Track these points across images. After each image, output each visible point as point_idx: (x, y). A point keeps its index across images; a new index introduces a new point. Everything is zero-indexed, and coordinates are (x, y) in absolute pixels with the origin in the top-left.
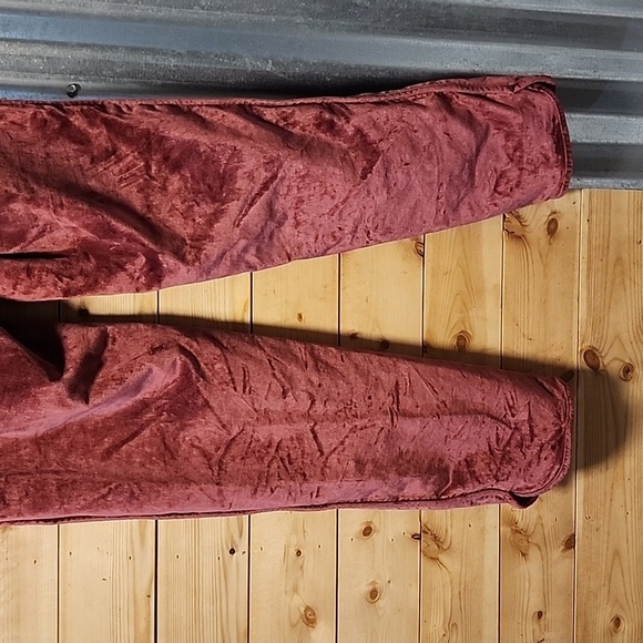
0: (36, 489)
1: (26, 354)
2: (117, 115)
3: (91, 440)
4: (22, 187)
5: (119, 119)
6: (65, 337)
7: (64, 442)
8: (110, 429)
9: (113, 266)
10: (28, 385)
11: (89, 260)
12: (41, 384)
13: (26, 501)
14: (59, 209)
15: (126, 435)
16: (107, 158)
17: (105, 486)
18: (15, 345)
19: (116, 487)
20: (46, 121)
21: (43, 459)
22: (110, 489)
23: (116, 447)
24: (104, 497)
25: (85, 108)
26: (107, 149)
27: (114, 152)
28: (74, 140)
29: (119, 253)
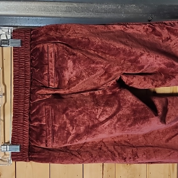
0: (147, 152)
1: (147, 107)
2: (171, 26)
3: (162, 136)
4: (145, 51)
5: (172, 28)
6: (155, 101)
7: (152, 136)
8: (168, 132)
9: (171, 77)
10: (148, 117)
11: (162, 75)
12: (152, 117)
13: (144, 156)
14: (157, 58)
15: (173, 135)
16: (167, 40)
17: (169, 152)
18: (143, 104)
19: (173, 152)
20: (147, 29)
21: (146, 142)
22: (171, 153)
23: (170, 139)
24: (169, 156)
25: (160, 24)
26: (167, 38)
27: (170, 38)
28: (156, 35)
29: (173, 73)
